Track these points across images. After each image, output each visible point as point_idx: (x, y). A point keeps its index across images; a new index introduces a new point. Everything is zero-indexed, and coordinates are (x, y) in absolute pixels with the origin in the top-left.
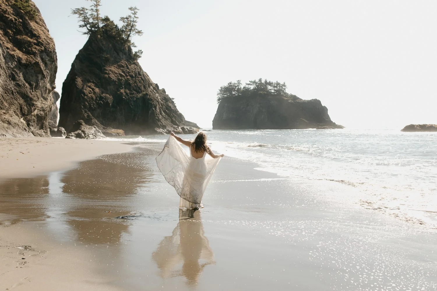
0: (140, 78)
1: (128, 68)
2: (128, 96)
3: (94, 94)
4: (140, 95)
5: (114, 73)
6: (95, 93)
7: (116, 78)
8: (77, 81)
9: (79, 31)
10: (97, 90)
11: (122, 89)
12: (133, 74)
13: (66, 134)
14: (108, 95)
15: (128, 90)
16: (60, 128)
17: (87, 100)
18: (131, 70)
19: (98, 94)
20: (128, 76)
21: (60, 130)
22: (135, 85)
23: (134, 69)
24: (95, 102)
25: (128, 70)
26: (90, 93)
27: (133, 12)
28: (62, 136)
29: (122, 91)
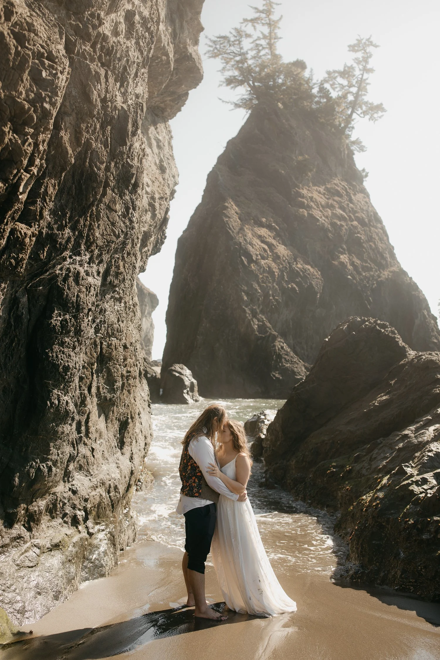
0: (380, 229)
1: (351, 200)
2: (359, 273)
3: (274, 260)
4: (386, 273)
5: (321, 209)
6: (276, 258)
7: (327, 220)
8: (228, 214)
9: (223, 101)
10: (282, 250)
11: (342, 253)
12: (364, 216)
13: (196, 389)
14: (309, 267)
15: (358, 258)
16: (177, 367)
17: (257, 276)
18: (358, 207)
19: (284, 261)
20: (352, 221)
21: (177, 375)
22: (371, 246)
23: (365, 206)
24: (277, 285)
25: (352, 205)
26: (263, 258)
27: (360, 55)
28: (184, 402)
29: (344, 258)
